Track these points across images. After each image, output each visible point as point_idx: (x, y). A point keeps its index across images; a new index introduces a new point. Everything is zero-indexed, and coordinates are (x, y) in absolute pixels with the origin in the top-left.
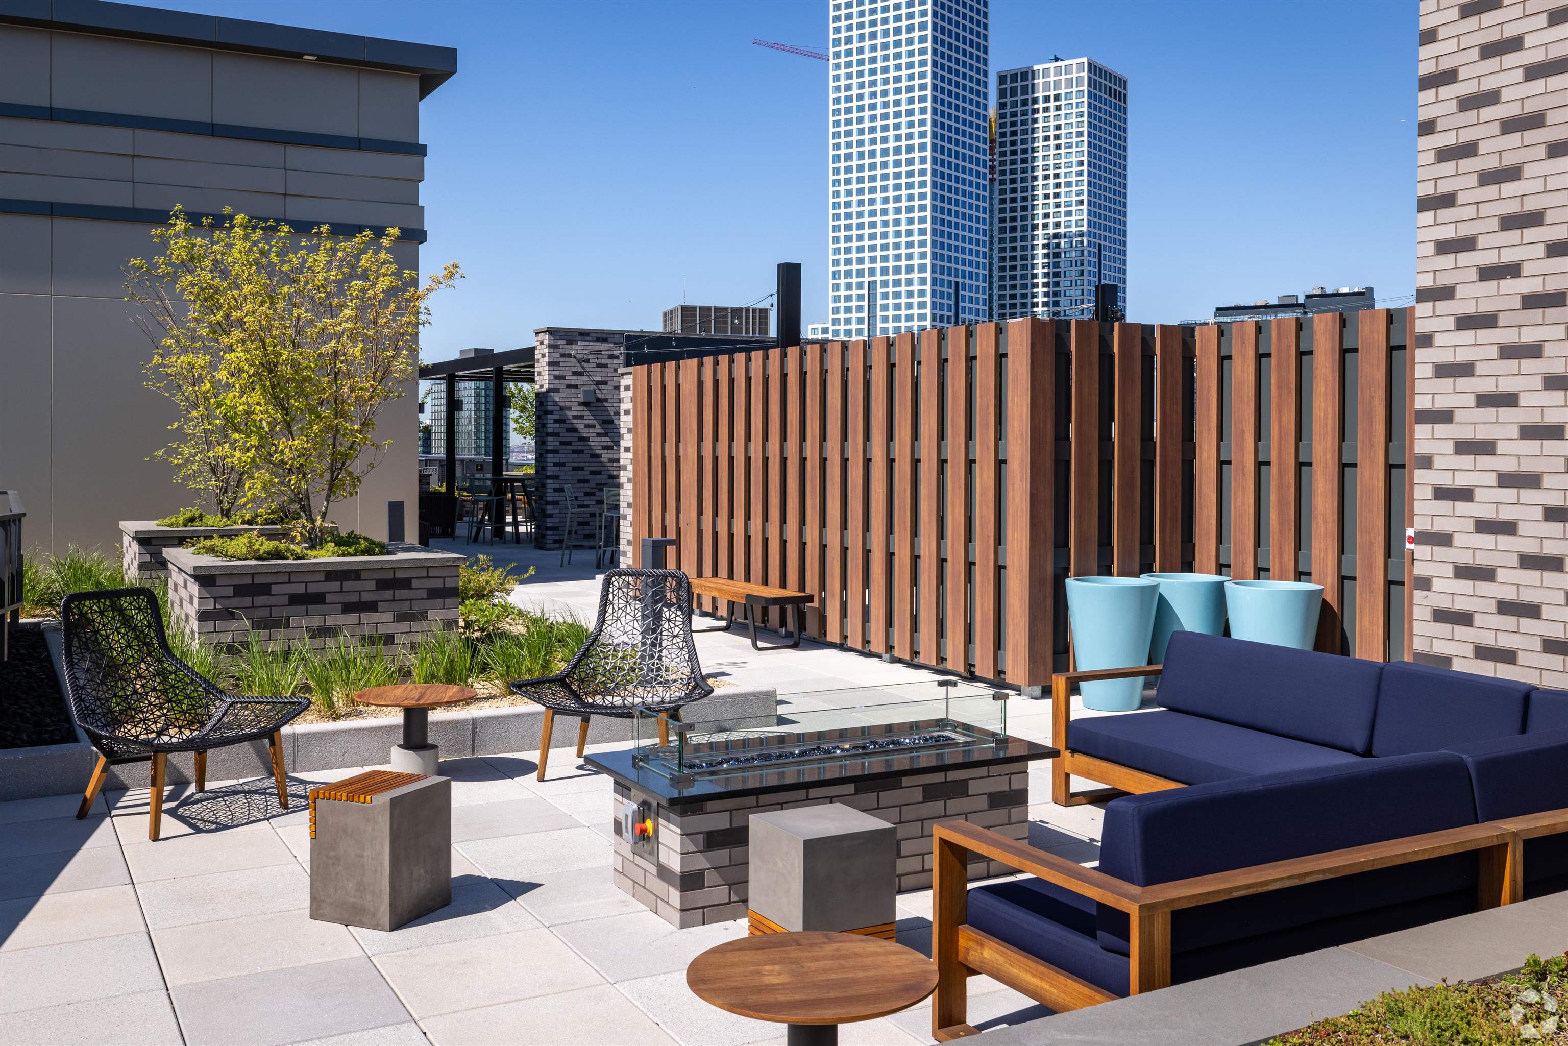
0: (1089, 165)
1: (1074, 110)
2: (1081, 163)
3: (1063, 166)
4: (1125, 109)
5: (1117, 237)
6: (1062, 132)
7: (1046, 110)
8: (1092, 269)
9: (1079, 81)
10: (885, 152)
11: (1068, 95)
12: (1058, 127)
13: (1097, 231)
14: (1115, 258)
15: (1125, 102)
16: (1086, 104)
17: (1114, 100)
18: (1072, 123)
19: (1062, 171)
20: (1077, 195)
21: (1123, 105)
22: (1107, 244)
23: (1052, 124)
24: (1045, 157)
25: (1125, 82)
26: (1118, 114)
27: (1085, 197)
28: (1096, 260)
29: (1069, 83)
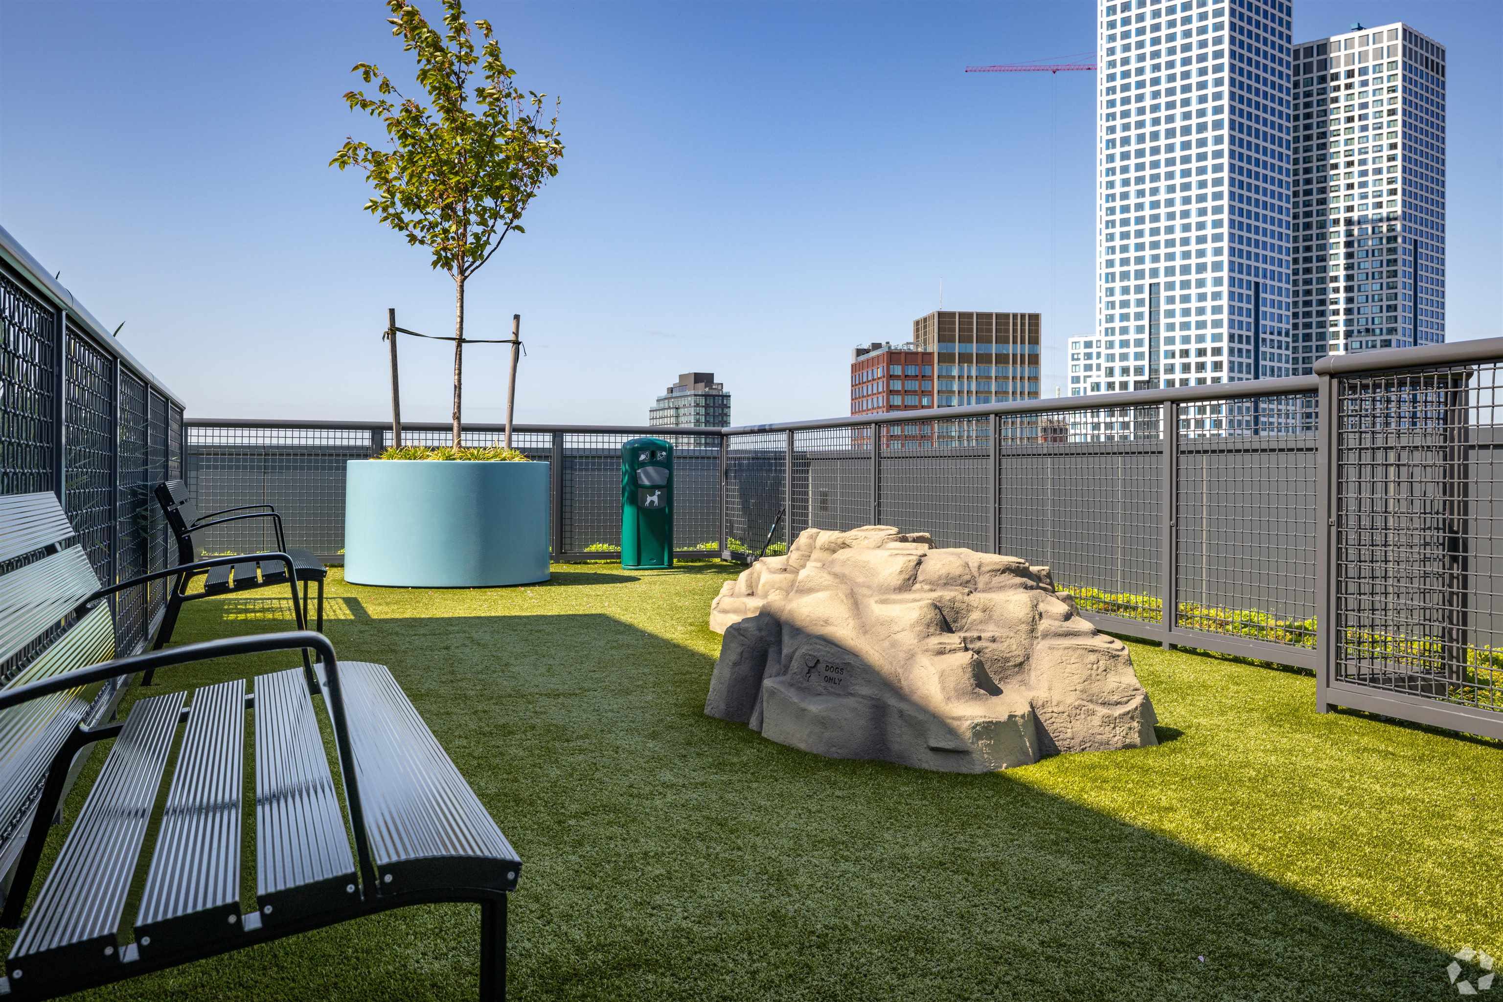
0: (1404, 148)
1: (1385, 85)
2: (1393, 146)
3: (1370, 150)
4: (1443, 83)
5: (1434, 232)
6: (1370, 111)
7: (1349, 86)
8: (1407, 269)
9: (1391, 51)
10: (1170, 133)
11: (1378, 68)
12: (1364, 106)
13: (1412, 225)
14: (1432, 256)
15: (1443, 75)
16: (1400, 77)
17: (1431, 73)
18: (1382, 100)
19: (1370, 156)
20: (1389, 183)
21: (1441, 78)
22: (1424, 240)
23: (1356, 102)
24: (1348, 141)
25: (1443, 51)
26: (1436, 88)
27: (1399, 186)
28: (1412, 259)
29: (1379, 54)
